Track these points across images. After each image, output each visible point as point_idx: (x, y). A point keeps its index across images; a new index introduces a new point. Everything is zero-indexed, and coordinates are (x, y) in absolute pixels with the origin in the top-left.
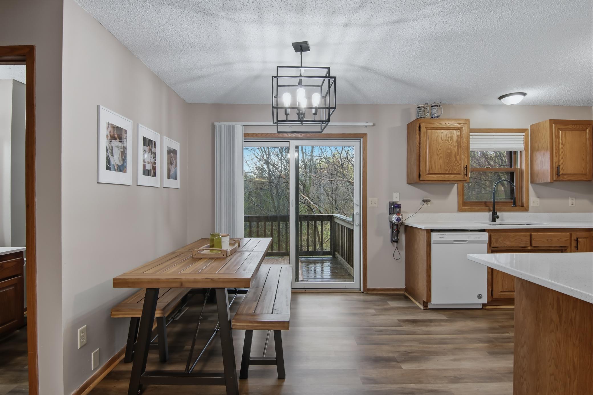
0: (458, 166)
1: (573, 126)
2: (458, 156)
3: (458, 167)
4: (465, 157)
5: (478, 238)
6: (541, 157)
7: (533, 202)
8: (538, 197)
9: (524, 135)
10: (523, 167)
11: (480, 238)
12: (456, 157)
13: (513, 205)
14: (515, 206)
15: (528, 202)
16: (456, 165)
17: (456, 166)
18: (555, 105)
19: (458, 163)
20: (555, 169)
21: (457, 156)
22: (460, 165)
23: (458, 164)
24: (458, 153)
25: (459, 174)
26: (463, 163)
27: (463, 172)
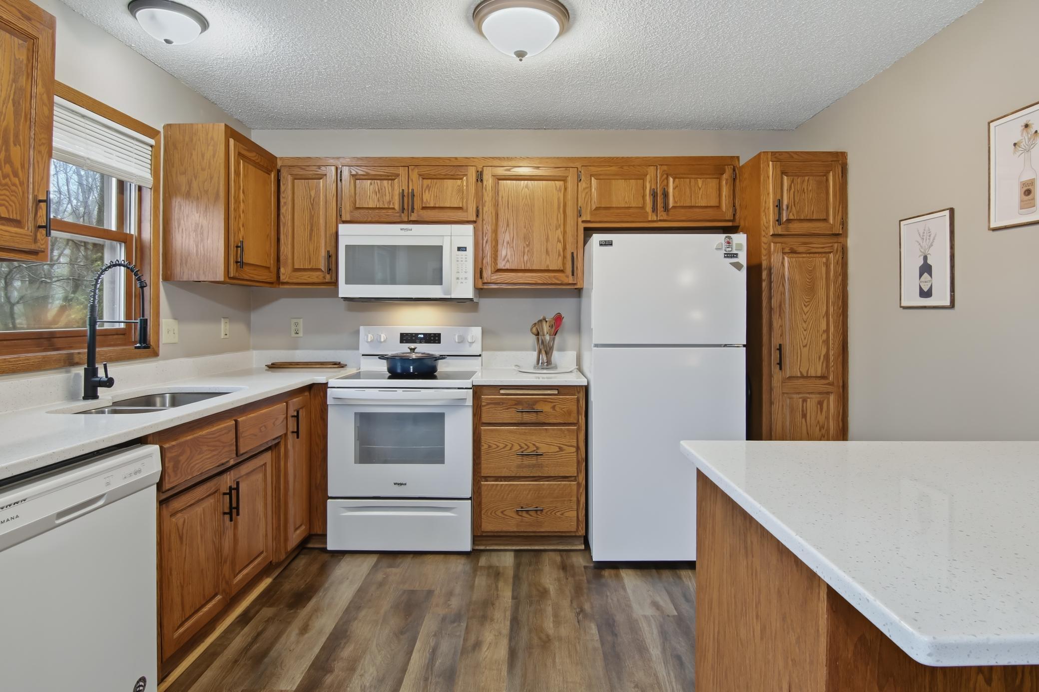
0: (14, 188)
1: (257, 158)
2: (15, 145)
3: (14, 191)
4: (40, 160)
5: (136, 473)
6: (197, 215)
7: (167, 332)
8: (175, 319)
9: (152, 146)
10: (147, 235)
11: (140, 471)
12: (7, 150)
13: (140, 344)
14: (145, 348)
15: (157, 333)
16: (7, 180)
17: (6, 185)
18: (206, 98)
19: (16, 175)
20: (234, 247)
21: (12, 144)
22: (21, 184)
23: (16, 181)
24: (16, 136)
25: (18, 223)
26: (31, 180)
27: (31, 216)
